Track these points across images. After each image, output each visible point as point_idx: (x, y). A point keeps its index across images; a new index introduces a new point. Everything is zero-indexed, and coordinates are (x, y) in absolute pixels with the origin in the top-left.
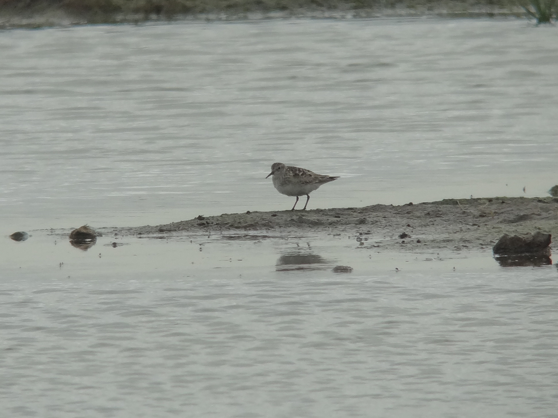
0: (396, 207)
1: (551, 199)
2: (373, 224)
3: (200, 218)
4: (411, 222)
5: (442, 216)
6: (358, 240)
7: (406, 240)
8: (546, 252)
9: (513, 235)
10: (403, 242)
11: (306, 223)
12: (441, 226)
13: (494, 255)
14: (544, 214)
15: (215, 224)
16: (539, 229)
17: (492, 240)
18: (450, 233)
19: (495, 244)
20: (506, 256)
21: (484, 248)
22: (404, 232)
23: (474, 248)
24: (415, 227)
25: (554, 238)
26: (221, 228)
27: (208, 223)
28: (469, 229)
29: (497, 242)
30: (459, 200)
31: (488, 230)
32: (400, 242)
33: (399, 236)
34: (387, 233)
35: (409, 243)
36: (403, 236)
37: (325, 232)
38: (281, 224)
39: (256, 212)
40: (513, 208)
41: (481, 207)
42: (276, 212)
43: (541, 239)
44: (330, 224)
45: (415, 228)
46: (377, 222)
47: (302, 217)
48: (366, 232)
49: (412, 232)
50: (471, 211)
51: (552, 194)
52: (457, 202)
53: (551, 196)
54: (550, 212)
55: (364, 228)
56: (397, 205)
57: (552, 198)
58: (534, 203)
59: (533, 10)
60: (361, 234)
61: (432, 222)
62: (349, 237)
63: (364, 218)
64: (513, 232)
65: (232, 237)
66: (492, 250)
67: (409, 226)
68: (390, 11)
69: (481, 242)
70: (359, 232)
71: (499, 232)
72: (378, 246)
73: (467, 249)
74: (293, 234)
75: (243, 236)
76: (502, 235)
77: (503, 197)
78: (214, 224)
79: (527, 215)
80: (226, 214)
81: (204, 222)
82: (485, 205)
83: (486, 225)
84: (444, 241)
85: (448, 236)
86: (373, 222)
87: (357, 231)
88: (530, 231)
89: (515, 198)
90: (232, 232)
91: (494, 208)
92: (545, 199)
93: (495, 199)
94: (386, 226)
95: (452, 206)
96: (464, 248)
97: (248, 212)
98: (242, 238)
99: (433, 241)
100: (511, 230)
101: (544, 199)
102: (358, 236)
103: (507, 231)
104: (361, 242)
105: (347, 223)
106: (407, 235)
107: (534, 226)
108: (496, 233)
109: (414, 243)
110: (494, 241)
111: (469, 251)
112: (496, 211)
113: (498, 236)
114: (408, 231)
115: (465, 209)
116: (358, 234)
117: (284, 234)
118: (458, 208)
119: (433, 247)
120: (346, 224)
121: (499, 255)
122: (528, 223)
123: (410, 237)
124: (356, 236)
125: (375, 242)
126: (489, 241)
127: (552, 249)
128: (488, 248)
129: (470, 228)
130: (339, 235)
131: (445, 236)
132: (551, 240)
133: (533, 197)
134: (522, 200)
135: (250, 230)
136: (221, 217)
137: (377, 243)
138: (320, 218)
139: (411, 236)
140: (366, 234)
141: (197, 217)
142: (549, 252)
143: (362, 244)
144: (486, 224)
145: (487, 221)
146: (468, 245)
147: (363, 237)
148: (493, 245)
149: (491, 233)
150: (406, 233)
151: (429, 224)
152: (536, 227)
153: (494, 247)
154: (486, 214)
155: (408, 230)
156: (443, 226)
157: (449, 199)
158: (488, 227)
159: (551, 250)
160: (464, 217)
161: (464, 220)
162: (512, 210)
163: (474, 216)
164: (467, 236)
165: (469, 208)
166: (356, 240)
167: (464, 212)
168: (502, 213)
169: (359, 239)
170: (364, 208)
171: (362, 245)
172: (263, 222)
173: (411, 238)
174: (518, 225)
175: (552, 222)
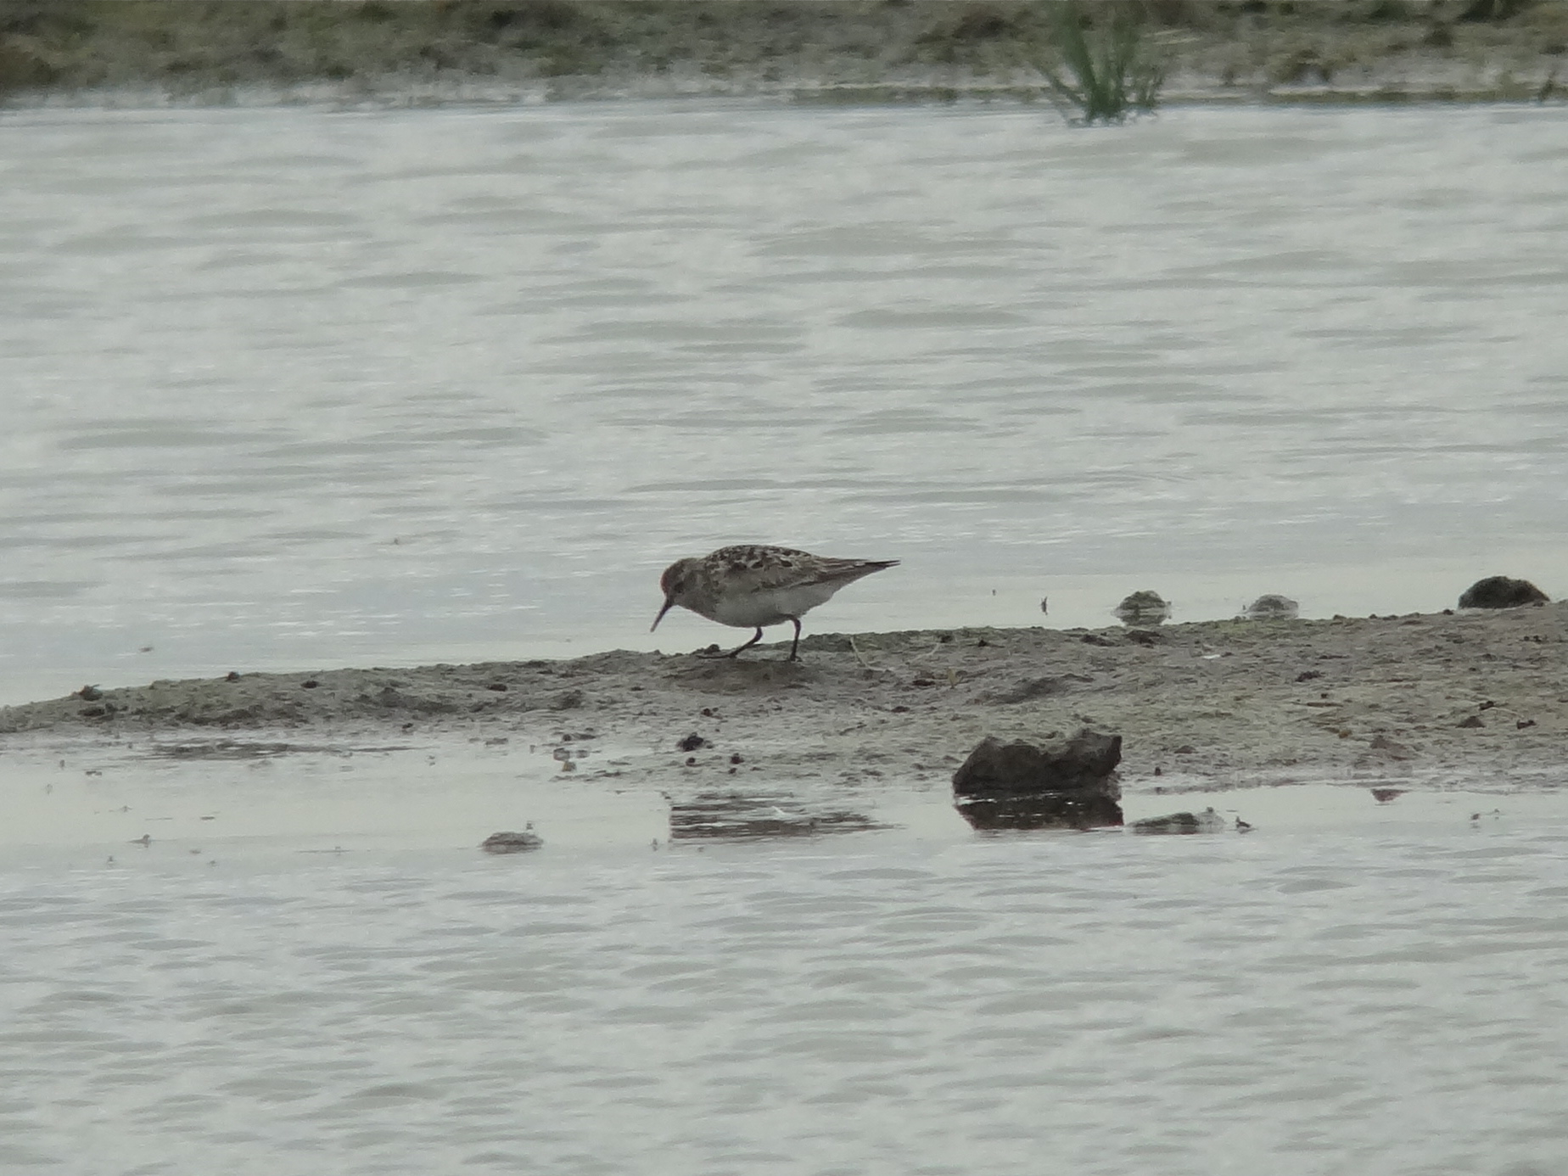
0: (671, 657)
1: (1122, 633)
2: (601, 708)
3: (88, 694)
4: (712, 701)
5: (802, 684)
6: (560, 755)
7: (700, 754)
8: (1107, 788)
9: (1009, 739)
10: (691, 761)
11: (405, 706)
12: (801, 714)
13: (955, 797)
14: (1102, 678)
15: (135, 710)
16: (1087, 720)
17: (952, 755)
18: (829, 735)
19: (959, 766)
20: (990, 800)
21: (926, 778)
22: (696, 733)
23: (898, 777)
24: (726, 716)
25: (1130, 747)
26: (152, 723)
27: (111, 708)
28: (883, 722)
29: (965, 758)
30: (855, 636)
31: (940, 724)
32: (684, 762)
33: (679, 744)
34: (642, 735)
35: (708, 764)
36: (691, 743)
37: (458, 733)
38: (330, 711)
39: (257, 675)
40: (1011, 661)
41: (920, 657)
42: (314, 675)
43: (1093, 749)
44: (478, 708)
45: (725, 719)
46: (614, 702)
47: (393, 691)
48: (583, 733)
49: (718, 731)
50: (890, 669)
51: (1124, 619)
52: (850, 643)
53: (1123, 625)
54: (1120, 670)
55: (576, 721)
56: (673, 654)
57: (1124, 630)
58: (1072, 646)
59: (1071, 80)
60: (567, 738)
61: (776, 701)
62: (532, 747)
63: (578, 692)
64: (1013, 729)
65: (183, 750)
66: (951, 784)
67: (707, 713)
68: (653, 83)
69: (918, 759)
70: (560, 733)
71: (971, 730)
72: (618, 774)
73: (879, 781)
74: (366, 741)
75: (218, 746)
76: (978, 740)
77: (984, 629)
78: (130, 711)
79: (1053, 681)
80: (166, 683)
81: (100, 705)
82: (931, 654)
83: (933, 709)
84: (810, 757)
85: (822, 743)
86: (604, 702)
87: (556, 728)
88: (1059, 728)
89: (1019, 631)
90: (185, 736)
91: (956, 659)
92: (1105, 635)
93: (958, 633)
94: (641, 714)
95: (834, 655)
96: (870, 777)
97: (233, 677)
98: (212, 751)
99: (778, 757)
100: (1005, 724)
101: (1103, 632)
102: (557, 745)
103: (993, 727)
104: (567, 762)
105: (527, 705)
106: (701, 740)
107: (1072, 714)
108: (961, 732)
109: (721, 764)
110: (957, 756)
111: (883, 786)
112: (963, 668)
113: (967, 742)
114: (704, 729)
115: (871, 665)
116: (559, 739)
117: (340, 741)
118: (852, 660)
119: (778, 777)
120: (525, 708)
121: (971, 798)
122: (1054, 702)
123: (710, 747)
124: (551, 745)
125: (609, 761)
126: (941, 757)
127: (1124, 780)
128: (940, 778)
129: (885, 718)
130: (503, 741)
131: (813, 743)
132: (1121, 752)
133: (1071, 628)
134: (1038, 636)
135: (237, 727)
136: (152, 691)
137: (614, 763)
138: (448, 693)
139: (714, 742)
140: (584, 737)
141: (79, 689)
142: (1116, 788)
143: (569, 767)
144: (935, 706)
145: (936, 698)
146: (880, 767)
147: (575, 746)
148: (954, 769)
149: (947, 732)
150: (700, 735)
151: (767, 706)
152: (1077, 716)
153: (956, 775)
154: (933, 678)
155: (704, 725)
156: (808, 714)
157: (825, 635)
158: (938, 714)
159: (1121, 784)
160: (870, 687)
161: (870, 696)
162: (1009, 666)
163: (899, 684)
164: (878, 742)
165: (885, 661)
166: (552, 755)
167: (870, 671)
168: (981, 674)
169: (560, 753)
170: (576, 661)
171: (570, 770)
172: (278, 705)
173: (717, 747)
174: (1025, 710)
175: (1124, 700)
